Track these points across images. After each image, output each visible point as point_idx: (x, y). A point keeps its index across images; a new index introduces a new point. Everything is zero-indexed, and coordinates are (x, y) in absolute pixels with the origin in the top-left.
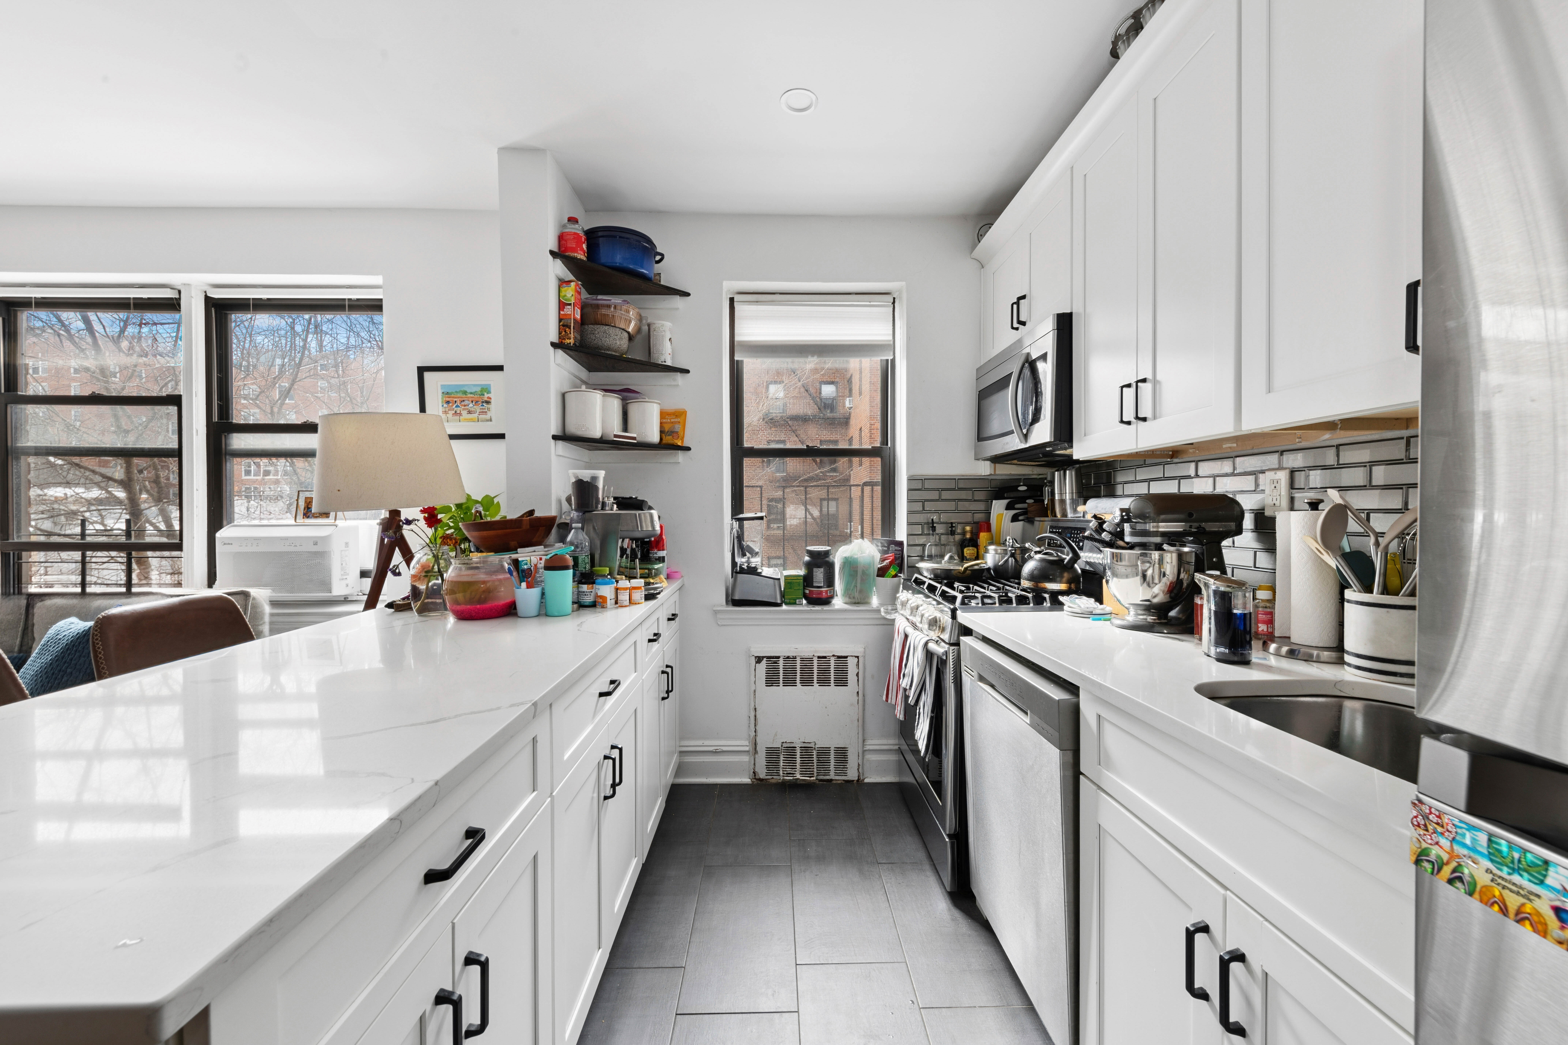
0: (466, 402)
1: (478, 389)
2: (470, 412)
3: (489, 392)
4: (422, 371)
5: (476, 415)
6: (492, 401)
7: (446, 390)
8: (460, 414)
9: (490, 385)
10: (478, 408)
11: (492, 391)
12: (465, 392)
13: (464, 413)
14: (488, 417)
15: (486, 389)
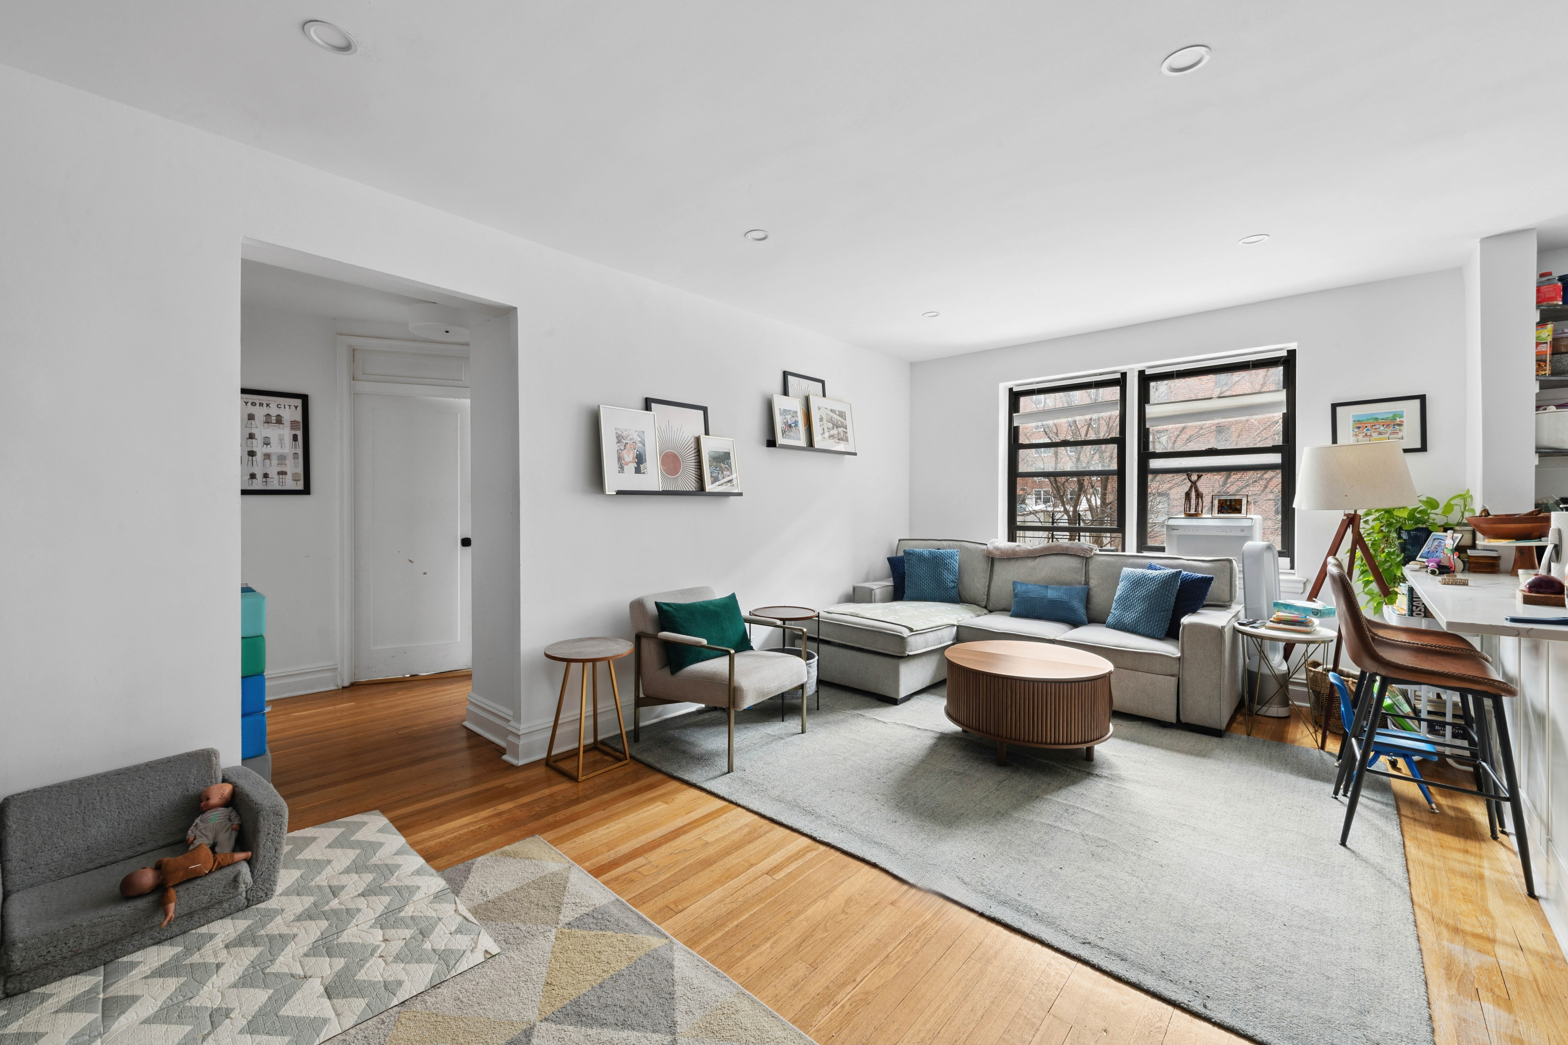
0: (1377, 426)
1: (1390, 416)
2: (1380, 434)
3: (1402, 417)
4: (1334, 407)
5: (1387, 435)
6: (1405, 424)
7: (1357, 419)
8: (1371, 436)
9: (1403, 411)
10: (1389, 430)
11: (1405, 415)
12: (1377, 419)
13: (1375, 435)
14: (1400, 436)
15: (1396, 415)
